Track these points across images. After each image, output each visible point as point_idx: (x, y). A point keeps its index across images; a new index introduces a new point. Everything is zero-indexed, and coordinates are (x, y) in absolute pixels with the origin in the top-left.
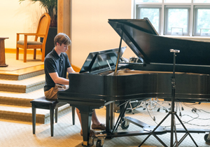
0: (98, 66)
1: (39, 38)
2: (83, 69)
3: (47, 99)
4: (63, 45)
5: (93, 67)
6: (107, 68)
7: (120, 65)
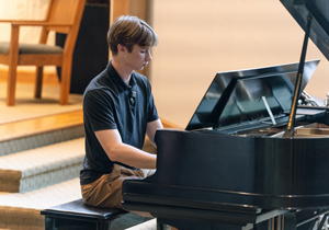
0: (236, 112)
1: (52, 36)
2: (197, 121)
3: (87, 206)
4: (136, 48)
5: (224, 114)
6: (263, 120)
7: (301, 113)
